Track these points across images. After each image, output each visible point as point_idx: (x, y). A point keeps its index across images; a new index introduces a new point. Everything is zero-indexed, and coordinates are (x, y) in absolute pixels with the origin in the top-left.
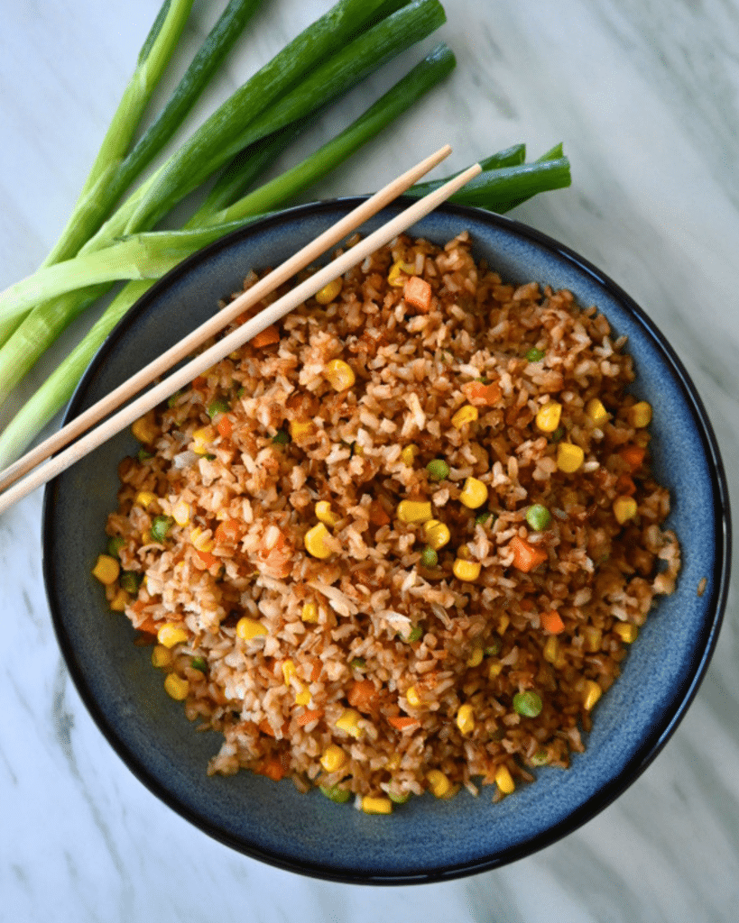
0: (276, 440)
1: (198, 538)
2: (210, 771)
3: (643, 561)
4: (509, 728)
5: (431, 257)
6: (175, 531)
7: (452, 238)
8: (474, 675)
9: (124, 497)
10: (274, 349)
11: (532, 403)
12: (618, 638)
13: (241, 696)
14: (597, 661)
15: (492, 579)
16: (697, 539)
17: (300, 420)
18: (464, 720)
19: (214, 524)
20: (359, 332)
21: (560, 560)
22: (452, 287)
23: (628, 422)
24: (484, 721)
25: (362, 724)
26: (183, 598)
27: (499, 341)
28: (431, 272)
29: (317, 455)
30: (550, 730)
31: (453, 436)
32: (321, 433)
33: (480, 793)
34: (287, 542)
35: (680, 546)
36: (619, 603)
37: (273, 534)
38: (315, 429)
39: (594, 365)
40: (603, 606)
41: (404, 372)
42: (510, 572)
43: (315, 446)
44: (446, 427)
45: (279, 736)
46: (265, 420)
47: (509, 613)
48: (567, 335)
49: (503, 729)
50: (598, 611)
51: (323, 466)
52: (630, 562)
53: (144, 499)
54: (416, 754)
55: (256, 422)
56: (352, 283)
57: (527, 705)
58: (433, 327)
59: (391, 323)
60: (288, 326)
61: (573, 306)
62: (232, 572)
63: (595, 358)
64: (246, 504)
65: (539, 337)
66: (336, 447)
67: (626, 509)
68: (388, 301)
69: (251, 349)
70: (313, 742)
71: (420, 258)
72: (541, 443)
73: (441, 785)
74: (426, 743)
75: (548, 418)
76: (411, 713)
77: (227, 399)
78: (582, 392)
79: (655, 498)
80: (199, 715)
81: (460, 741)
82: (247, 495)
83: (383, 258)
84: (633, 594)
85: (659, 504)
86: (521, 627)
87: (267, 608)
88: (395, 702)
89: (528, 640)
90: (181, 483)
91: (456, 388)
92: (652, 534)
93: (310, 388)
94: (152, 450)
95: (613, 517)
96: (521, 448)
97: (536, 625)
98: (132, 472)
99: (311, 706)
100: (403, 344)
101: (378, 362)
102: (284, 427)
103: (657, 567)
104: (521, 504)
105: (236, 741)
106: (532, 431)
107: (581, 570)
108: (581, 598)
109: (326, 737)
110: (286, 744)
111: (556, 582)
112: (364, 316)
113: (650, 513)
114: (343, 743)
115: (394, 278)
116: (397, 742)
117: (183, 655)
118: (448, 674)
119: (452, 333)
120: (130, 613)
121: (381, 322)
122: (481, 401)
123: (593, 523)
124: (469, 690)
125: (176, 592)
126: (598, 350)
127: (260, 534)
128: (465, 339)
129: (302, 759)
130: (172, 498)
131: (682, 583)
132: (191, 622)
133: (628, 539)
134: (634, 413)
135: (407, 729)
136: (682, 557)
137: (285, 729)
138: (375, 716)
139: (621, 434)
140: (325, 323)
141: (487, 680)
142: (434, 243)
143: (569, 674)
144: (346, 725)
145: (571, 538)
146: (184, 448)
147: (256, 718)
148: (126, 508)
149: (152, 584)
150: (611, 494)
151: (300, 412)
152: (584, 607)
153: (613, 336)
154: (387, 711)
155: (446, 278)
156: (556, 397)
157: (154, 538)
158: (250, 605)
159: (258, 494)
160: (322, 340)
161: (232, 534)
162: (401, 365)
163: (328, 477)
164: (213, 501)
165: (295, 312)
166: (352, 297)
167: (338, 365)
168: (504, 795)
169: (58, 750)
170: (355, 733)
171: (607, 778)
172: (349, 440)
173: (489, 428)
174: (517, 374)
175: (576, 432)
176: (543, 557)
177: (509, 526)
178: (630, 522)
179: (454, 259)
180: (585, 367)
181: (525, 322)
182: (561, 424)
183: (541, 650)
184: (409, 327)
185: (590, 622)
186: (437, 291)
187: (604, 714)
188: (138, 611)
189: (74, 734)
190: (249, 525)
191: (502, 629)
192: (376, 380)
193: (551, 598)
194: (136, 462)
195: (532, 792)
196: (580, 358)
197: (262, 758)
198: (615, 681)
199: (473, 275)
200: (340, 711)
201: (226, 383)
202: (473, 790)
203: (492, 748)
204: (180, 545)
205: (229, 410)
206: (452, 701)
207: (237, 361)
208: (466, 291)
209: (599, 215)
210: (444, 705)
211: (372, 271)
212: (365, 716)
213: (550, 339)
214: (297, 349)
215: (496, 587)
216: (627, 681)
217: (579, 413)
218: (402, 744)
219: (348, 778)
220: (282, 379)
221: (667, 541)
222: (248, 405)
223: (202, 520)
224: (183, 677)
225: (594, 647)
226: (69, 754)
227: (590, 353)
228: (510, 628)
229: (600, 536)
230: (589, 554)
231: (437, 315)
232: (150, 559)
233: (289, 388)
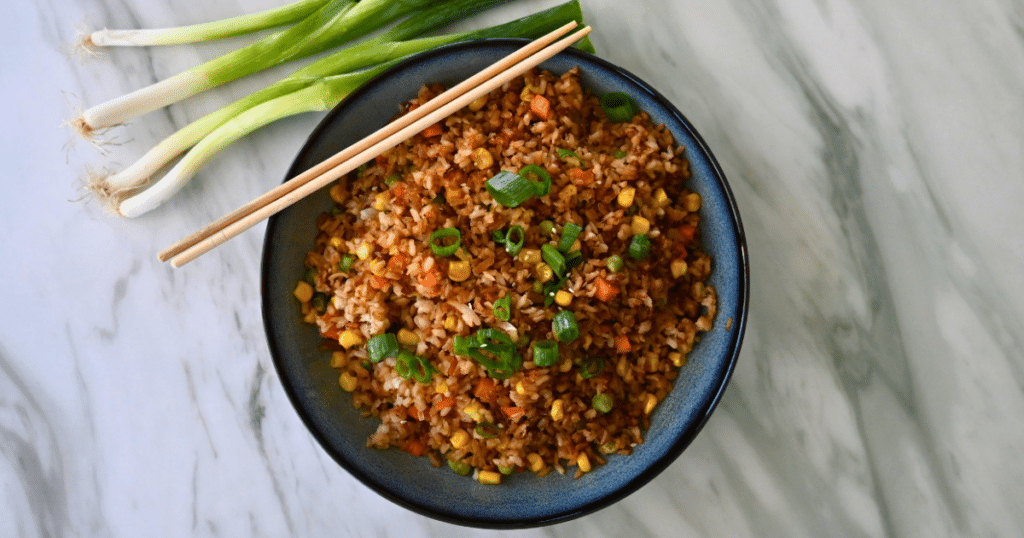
0: (434, 202)
1: (375, 266)
2: (368, 444)
3: (690, 307)
4: (589, 421)
5: (552, 83)
6: (357, 265)
7: (567, 71)
8: (565, 379)
9: (320, 241)
10: (437, 139)
11: (615, 187)
12: (671, 363)
13: (396, 386)
14: (655, 378)
15: (581, 305)
16: (727, 292)
17: (453, 188)
18: (556, 411)
19: (387, 257)
20: (498, 131)
21: (629, 296)
22: (564, 104)
23: (683, 206)
24: (570, 413)
25: (482, 411)
26: (360, 310)
27: (596, 144)
28: (551, 93)
29: (463, 212)
30: (618, 428)
31: (558, 205)
32: (467, 196)
33: (565, 473)
34: (439, 269)
35: (716, 297)
36: (672, 336)
37: (429, 263)
38: (463, 195)
39: (659, 163)
40: (660, 337)
41: (527, 159)
42: (594, 301)
43: (463, 206)
44: (555, 198)
45: (421, 418)
46: (429, 185)
47: (592, 334)
48: (643, 143)
49: (584, 422)
50: (657, 341)
51: (467, 220)
52: (682, 308)
53: (336, 242)
54: (520, 438)
55: (423, 188)
56: (495, 98)
57: (602, 404)
58: (550, 130)
59: (520, 126)
60: (448, 124)
61: (648, 124)
62: (398, 291)
63: (661, 159)
64: (412, 243)
65: (624, 143)
66: (477, 208)
67: (679, 268)
68: (519, 111)
69: (421, 138)
70: (446, 424)
71: (543, 84)
72: (619, 214)
73: (537, 463)
74: (528, 429)
75: (626, 198)
76: (519, 403)
77: (402, 172)
78: (651, 183)
79: (700, 261)
80: (363, 404)
81: (553, 429)
82: (411, 237)
83: (518, 84)
84: (682, 330)
85: (703, 267)
86: (600, 345)
87: (421, 322)
88: (508, 395)
89: (605, 357)
90: (364, 230)
91: (563, 172)
92: (698, 287)
93: (461, 166)
94: (342, 208)
95: (670, 272)
96: (606, 217)
97: (611, 345)
98: (327, 223)
99: (447, 394)
100: (529, 140)
101: (510, 151)
102: (441, 192)
103: (701, 311)
104: (603, 256)
105: (390, 423)
106: (614, 205)
107: (643, 306)
108: (643, 328)
109: (456, 421)
110: (426, 425)
111: (626, 314)
112: (502, 120)
113: (696, 272)
114: (467, 426)
115: (525, 95)
116: (506, 427)
117: (355, 358)
118: (546, 371)
119: (563, 135)
120: (320, 322)
121: (513, 125)
122: (579, 181)
123: (654, 274)
124: (561, 389)
125: (356, 306)
126: (664, 154)
127: (420, 263)
128: (571, 140)
129: (437, 438)
130: (357, 241)
131: (717, 323)
132: (365, 330)
133: (680, 291)
134: (687, 201)
135: (515, 416)
136: (717, 304)
137: (426, 413)
138: (492, 405)
139: (678, 214)
140: (474, 124)
141: (573, 383)
142: (554, 74)
143: (634, 387)
144: (472, 412)
145: (638, 282)
146: (368, 206)
147: (406, 402)
148: (322, 249)
149: (337, 302)
150: (668, 254)
151: (453, 183)
152: (646, 335)
153: (675, 145)
154: (501, 401)
155: (561, 98)
156: (632, 183)
157: (341, 270)
158: (408, 319)
159: (420, 238)
160: (471, 133)
161: (400, 264)
162: (525, 154)
163: (470, 228)
164: (388, 240)
165: (455, 115)
166: (494, 107)
167: (481, 151)
168: (584, 473)
169: (251, 435)
170: (477, 418)
171: (655, 459)
172: (486, 202)
173: (584, 202)
174: (606, 166)
175: (645, 209)
176: (616, 292)
177: (595, 268)
178: (682, 277)
179: (567, 85)
180: (653, 164)
181: (614, 132)
182: (634, 202)
183: (614, 366)
184: (533, 129)
185: (651, 349)
186: (554, 106)
187: (658, 418)
188: (327, 321)
189: (265, 423)
190: (412, 258)
191: (587, 346)
192: (508, 163)
193: (622, 325)
194: (331, 216)
195: (603, 471)
196: (650, 158)
197: (407, 438)
198: (668, 394)
199: (580, 97)
200: (467, 400)
201: (401, 161)
202: (560, 471)
203: (576, 437)
204: (360, 274)
205: (402, 180)
206: (548, 395)
207: (410, 147)
208: (574, 107)
209: (674, 64)
210: (542, 399)
211: (509, 90)
212: (486, 406)
213: (631, 145)
214: (453, 140)
215: (583, 311)
216: (675, 394)
217: (648, 196)
218: (512, 428)
219: (469, 455)
220: (442, 160)
221: (708, 293)
222: (417, 176)
223: (378, 254)
224: (354, 374)
225: (654, 368)
226: (259, 437)
227: (658, 155)
228: (593, 346)
229: (658, 283)
230: (649, 294)
231: (552, 122)
232: (337, 284)
233: (447, 166)
